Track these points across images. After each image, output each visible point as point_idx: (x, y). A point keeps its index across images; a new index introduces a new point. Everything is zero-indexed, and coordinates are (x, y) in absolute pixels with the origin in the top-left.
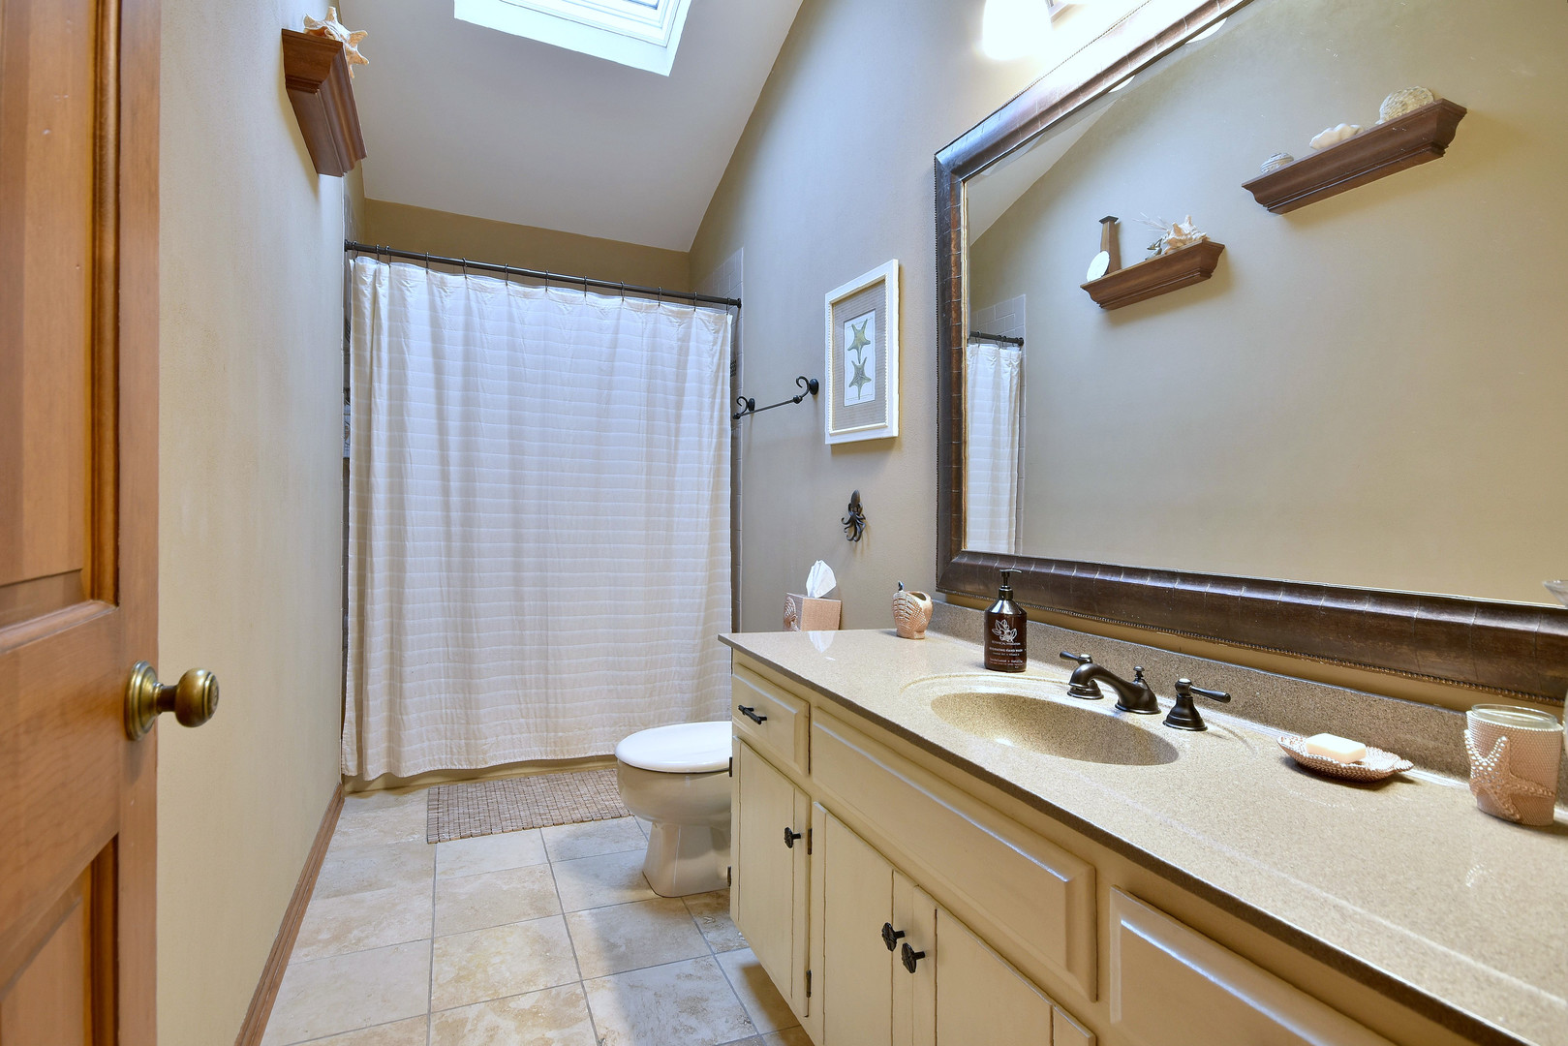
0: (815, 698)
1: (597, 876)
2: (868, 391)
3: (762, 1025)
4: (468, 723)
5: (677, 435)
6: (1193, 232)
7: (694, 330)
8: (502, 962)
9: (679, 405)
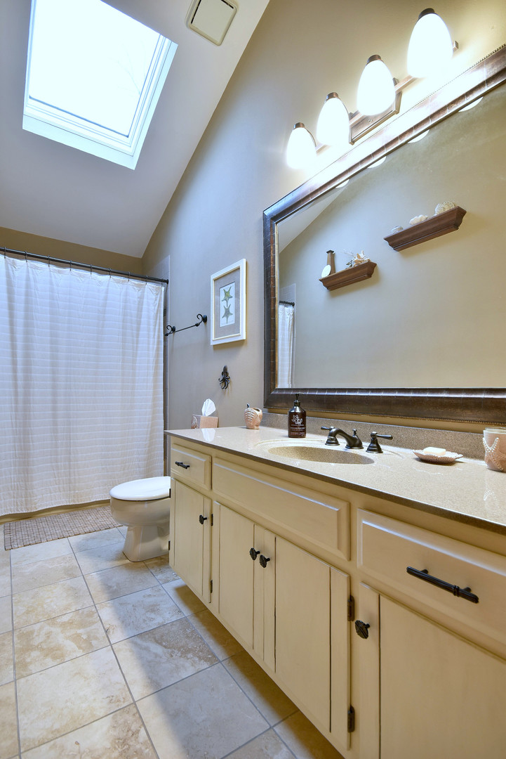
0: (214, 452)
1: (99, 556)
2: (231, 319)
3: (186, 612)
4: (26, 489)
5: (137, 344)
6: (365, 257)
7: (146, 293)
8: (51, 601)
9: (138, 329)
